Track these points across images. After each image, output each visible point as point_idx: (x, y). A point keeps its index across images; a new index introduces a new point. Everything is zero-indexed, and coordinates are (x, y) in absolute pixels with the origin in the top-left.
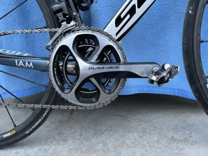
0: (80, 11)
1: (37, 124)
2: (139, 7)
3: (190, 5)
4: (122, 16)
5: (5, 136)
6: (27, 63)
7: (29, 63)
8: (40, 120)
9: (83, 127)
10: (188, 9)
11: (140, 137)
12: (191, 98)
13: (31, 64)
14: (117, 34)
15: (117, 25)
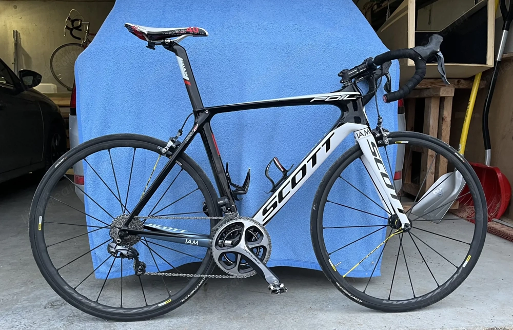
0: (235, 201)
1: (193, 292)
2: (279, 203)
3: (314, 204)
4: (267, 209)
5: (160, 305)
6: (194, 242)
7: (196, 241)
8: (196, 289)
9: (225, 302)
10: (313, 206)
11: (281, 308)
12: (319, 269)
13: (197, 242)
14: (263, 221)
15: (264, 215)
